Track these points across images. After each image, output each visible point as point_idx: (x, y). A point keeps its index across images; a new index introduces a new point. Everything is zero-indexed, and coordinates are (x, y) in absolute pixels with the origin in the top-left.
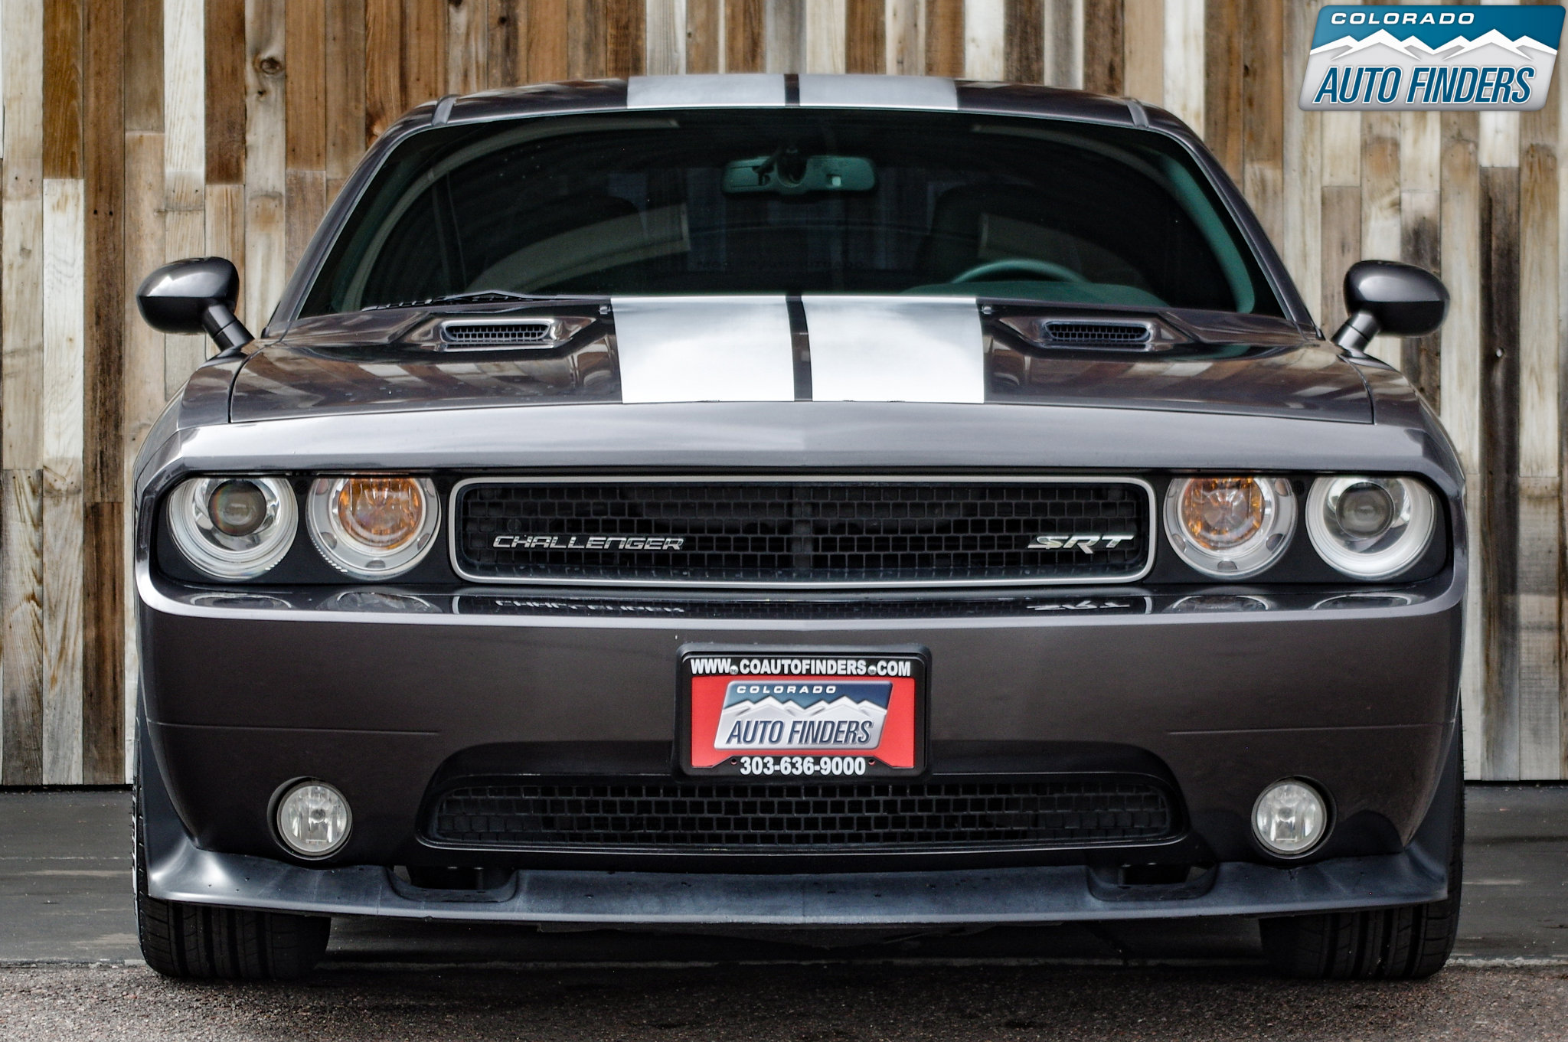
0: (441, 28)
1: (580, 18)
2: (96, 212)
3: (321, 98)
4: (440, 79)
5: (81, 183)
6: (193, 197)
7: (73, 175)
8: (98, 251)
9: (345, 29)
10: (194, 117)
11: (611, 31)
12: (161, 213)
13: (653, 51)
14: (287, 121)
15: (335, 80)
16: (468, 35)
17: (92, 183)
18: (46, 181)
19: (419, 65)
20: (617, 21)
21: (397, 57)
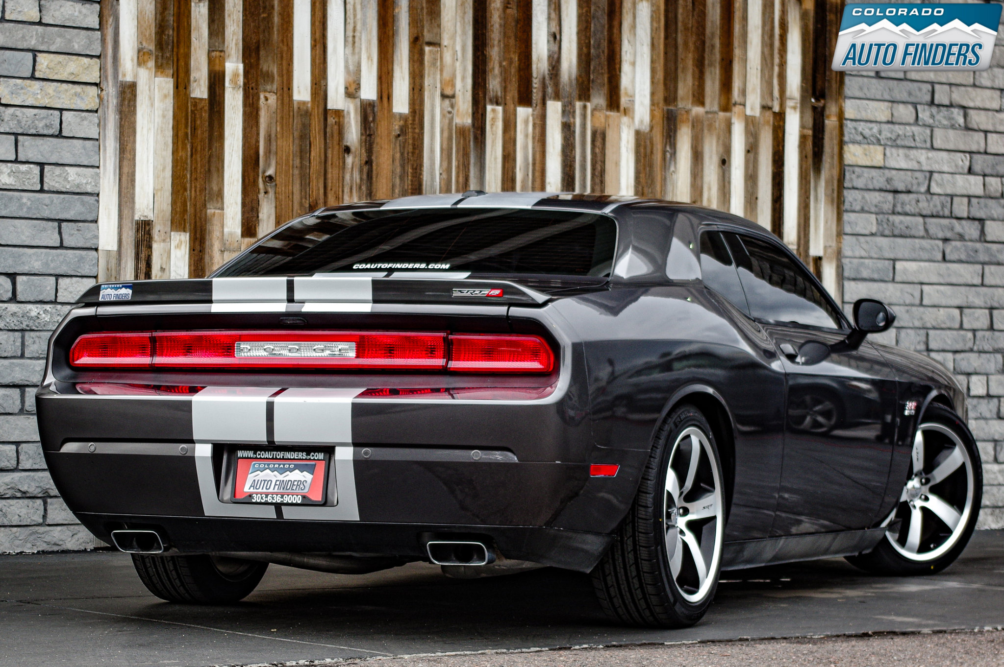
0: (341, 164)
1: (397, 163)
2: (194, 250)
3: (291, 197)
4: (340, 190)
5: (188, 234)
6: (236, 244)
7: (185, 231)
8: (194, 270)
9: (301, 163)
10: (236, 203)
11: (410, 170)
12: (222, 252)
13: (426, 181)
14: (276, 208)
15: (297, 188)
16: (352, 168)
17: (192, 235)
18: (172, 233)
19: (332, 182)
20: (413, 165)
21: (323, 178)
